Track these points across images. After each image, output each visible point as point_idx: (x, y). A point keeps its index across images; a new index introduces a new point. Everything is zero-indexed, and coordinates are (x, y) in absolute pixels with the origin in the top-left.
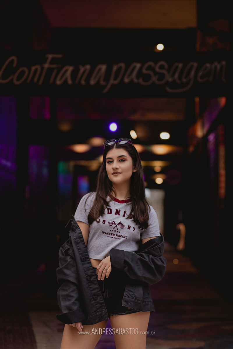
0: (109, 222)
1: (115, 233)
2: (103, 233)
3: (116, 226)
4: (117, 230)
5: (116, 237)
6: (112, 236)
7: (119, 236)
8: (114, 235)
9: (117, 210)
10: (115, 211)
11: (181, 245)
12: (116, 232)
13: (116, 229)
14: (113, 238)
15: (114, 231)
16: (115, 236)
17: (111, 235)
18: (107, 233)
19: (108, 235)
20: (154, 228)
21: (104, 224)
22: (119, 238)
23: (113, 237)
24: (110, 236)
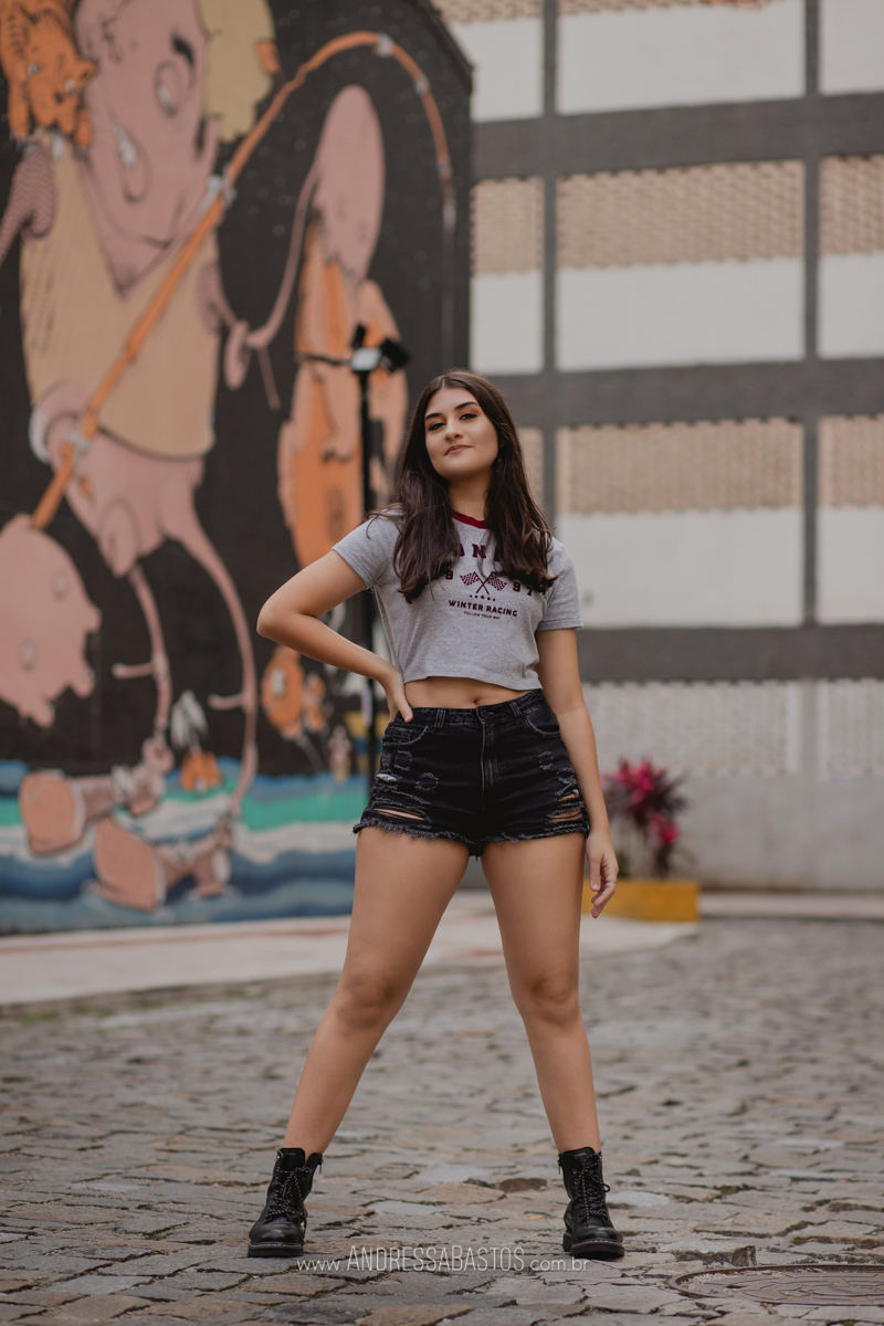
0: (462, 575)
1: (485, 603)
2: (452, 604)
3: (483, 585)
4: (486, 596)
5: (488, 613)
6: (477, 612)
7: (495, 610)
8: (481, 607)
9: (475, 546)
10: (472, 549)
12: (486, 599)
13: (483, 591)
14: (479, 615)
15: (479, 597)
16: (484, 612)
17: (474, 608)
18: (463, 605)
19: (467, 609)
20: (569, 604)
22: (494, 614)
23: (480, 612)
24: (471, 610)
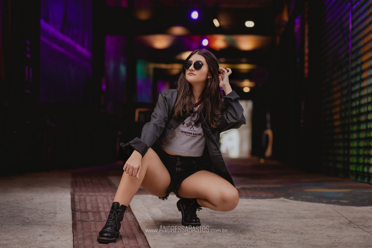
0: (187, 123)
2: (182, 132)
3: (192, 127)
4: (193, 130)
5: (193, 135)
7: (195, 134)
11: (269, 152)
12: (193, 131)
14: (190, 137)
15: (191, 131)
18: (186, 133)
19: (187, 134)
21: (183, 125)
23: (191, 135)
24: (188, 134)
